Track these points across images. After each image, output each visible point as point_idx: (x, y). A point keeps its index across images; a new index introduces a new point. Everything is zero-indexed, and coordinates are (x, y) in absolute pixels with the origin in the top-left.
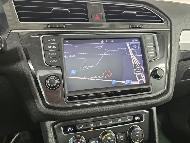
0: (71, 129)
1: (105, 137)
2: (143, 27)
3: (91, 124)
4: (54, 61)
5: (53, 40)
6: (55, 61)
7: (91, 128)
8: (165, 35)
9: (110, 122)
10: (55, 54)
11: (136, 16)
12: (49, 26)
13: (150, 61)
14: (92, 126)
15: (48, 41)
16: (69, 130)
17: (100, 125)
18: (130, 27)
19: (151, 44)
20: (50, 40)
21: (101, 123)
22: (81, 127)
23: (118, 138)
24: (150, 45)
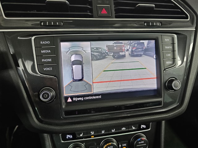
0: (70, 136)
1: (106, 146)
2: (162, 25)
3: (92, 132)
4: (48, 69)
5: (47, 42)
6: (50, 69)
7: (92, 136)
8: (187, 36)
9: (112, 130)
10: (50, 60)
11: (155, 9)
12: (42, 24)
13: (165, 70)
14: (93, 134)
15: (41, 43)
16: (68, 137)
17: (102, 133)
18: (145, 25)
19: (168, 48)
20: (43, 42)
21: (102, 131)
22: (81, 135)
23: (120, 146)
24: (168, 50)
